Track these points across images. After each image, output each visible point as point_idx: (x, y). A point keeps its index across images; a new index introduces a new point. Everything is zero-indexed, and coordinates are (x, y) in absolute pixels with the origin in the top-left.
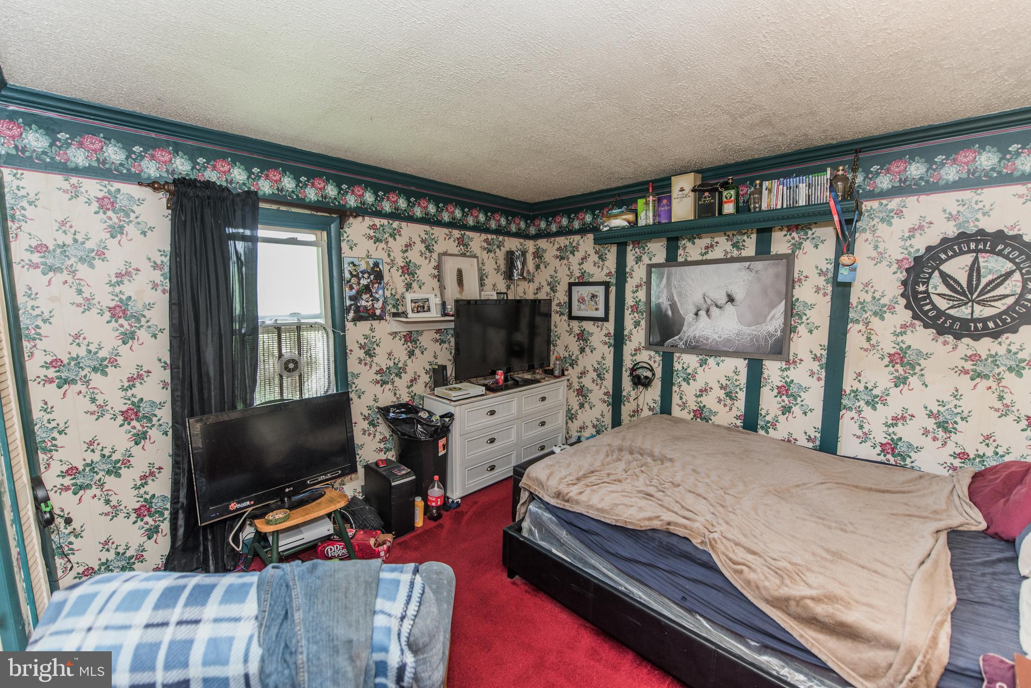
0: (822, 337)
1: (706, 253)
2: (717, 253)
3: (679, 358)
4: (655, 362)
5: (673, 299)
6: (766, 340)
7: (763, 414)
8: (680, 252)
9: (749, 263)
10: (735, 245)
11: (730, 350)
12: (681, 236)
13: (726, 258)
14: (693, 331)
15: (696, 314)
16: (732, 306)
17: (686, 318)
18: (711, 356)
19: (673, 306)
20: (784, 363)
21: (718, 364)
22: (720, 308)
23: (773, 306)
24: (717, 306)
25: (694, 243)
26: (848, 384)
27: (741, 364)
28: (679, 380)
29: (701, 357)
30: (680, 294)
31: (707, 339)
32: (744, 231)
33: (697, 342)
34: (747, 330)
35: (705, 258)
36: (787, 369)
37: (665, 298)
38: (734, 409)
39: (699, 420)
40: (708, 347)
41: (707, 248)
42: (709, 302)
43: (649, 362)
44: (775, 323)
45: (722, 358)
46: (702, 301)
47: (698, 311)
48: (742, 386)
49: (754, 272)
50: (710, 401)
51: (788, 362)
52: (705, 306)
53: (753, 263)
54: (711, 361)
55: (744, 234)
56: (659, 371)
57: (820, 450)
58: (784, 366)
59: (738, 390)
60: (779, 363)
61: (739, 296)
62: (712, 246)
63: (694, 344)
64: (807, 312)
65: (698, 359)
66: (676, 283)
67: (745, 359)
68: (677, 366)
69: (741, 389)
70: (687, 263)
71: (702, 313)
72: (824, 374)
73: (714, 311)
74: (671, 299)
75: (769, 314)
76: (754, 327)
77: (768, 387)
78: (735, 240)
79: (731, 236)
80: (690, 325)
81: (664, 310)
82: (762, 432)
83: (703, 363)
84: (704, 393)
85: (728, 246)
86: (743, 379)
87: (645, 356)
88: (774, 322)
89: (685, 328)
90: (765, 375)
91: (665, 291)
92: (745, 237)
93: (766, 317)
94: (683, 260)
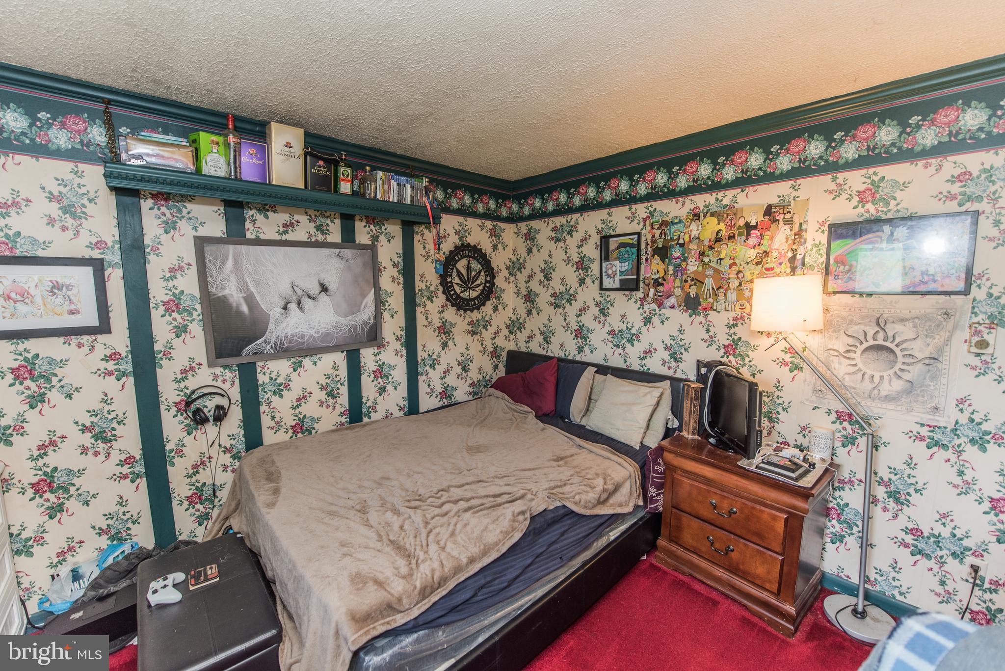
0: (400, 320)
1: (286, 232)
2: (298, 234)
3: (263, 367)
4: (224, 381)
5: (248, 289)
6: (363, 328)
7: (365, 402)
8: (248, 225)
9: (338, 250)
10: (319, 228)
11: (330, 345)
12: (248, 203)
13: (311, 242)
14: (284, 329)
15: (285, 308)
16: (326, 297)
17: (271, 314)
18: (306, 356)
19: (250, 299)
20: (376, 348)
21: (315, 363)
22: (314, 299)
23: (364, 296)
24: (310, 297)
25: (267, 217)
26: (421, 354)
27: (340, 358)
28: (266, 397)
29: (293, 360)
30: (257, 283)
31: (303, 336)
32: (327, 214)
33: (290, 342)
34: (344, 321)
35: (284, 238)
36: (379, 353)
37: (233, 288)
38: (338, 406)
39: (300, 435)
40: (305, 346)
41: (285, 225)
42: (299, 292)
43: (214, 383)
44: (367, 313)
45: (319, 356)
46: (290, 292)
47: (287, 303)
48: (342, 381)
49: (344, 259)
50: (310, 409)
51: (379, 347)
52: (295, 298)
53: (342, 250)
54: (307, 362)
55: (328, 217)
56: (235, 393)
57: (409, 414)
58: (376, 351)
59: (339, 386)
60: (372, 349)
61: (332, 285)
62: (292, 224)
63: (286, 345)
64: (388, 299)
65: (290, 363)
66: (250, 268)
67: (342, 352)
68: (262, 378)
69: (341, 384)
70: (258, 242)
71: (293, 306)
72: (404, 351)
73: (307, 303)
74: (243, 287)
75: (362, 303)
76: (350, 317)
77: (366, 374)
78: (318, 223)
79: (313, 217)
80: (278, 322)
81: (234, 305)
82: (365, 420)
83: (297, 366)
84: (302, 402)
85: (311, 228)
86: (343, 373)
87: (204, 377)
88: (367, 310)
89: (271, 327)
90: (362, 364)
91: (233, 279)
92: (328, 222)
93: (360, 306)
94: (253, 237)
